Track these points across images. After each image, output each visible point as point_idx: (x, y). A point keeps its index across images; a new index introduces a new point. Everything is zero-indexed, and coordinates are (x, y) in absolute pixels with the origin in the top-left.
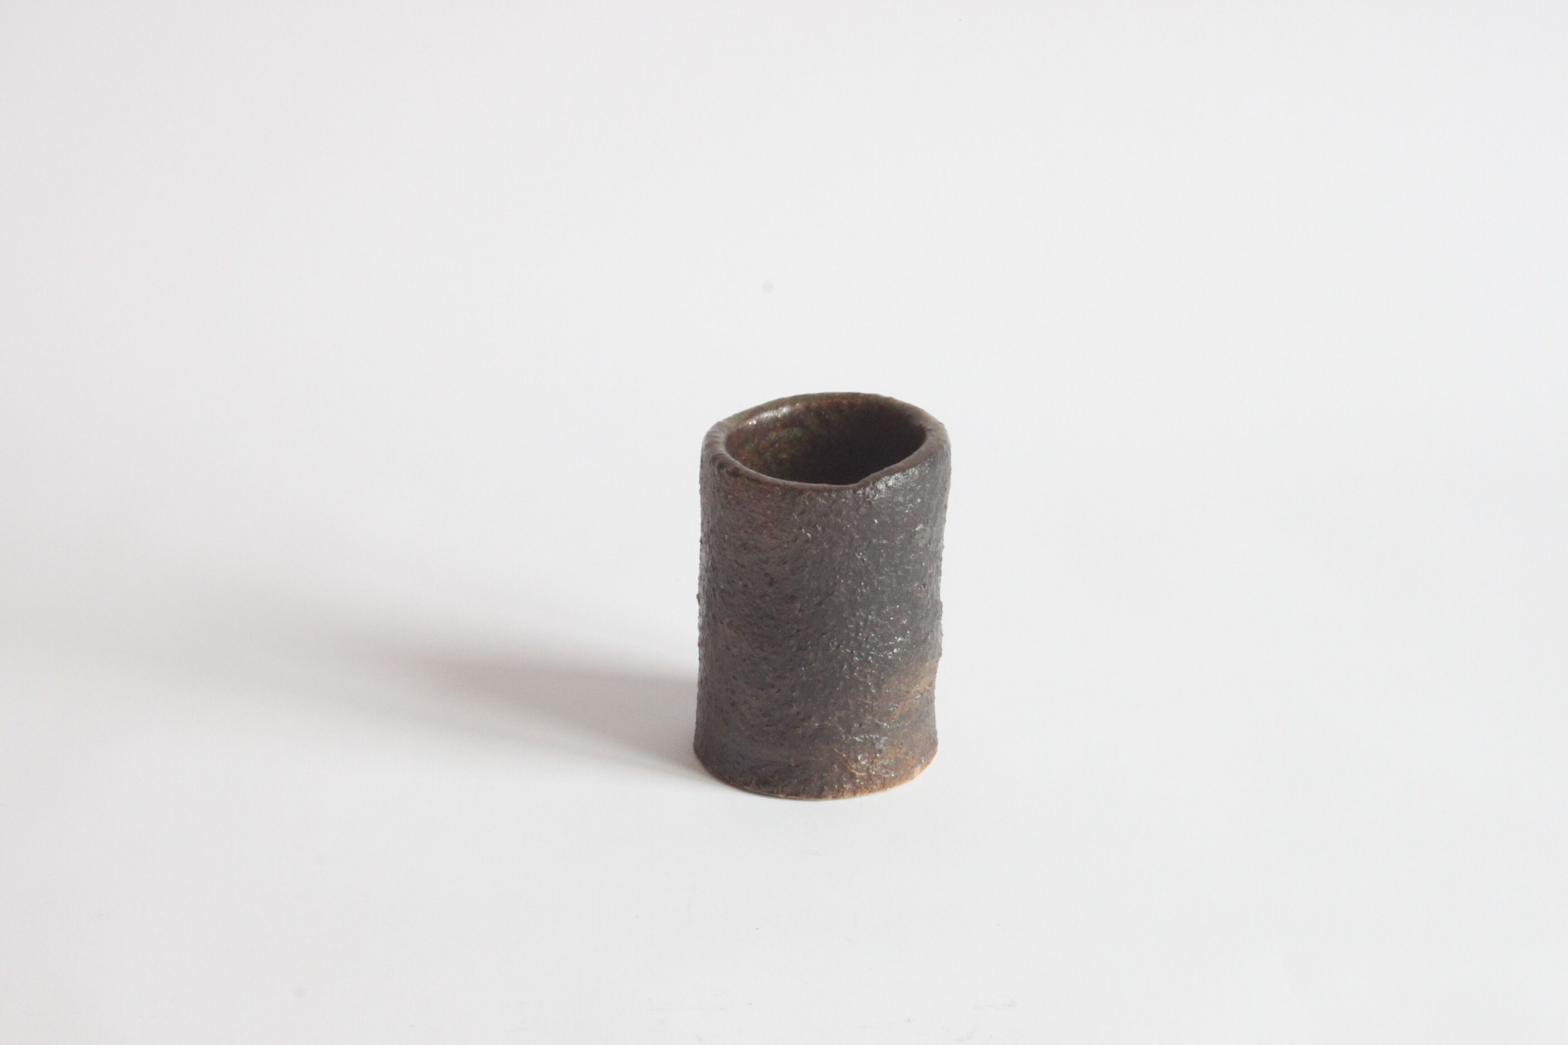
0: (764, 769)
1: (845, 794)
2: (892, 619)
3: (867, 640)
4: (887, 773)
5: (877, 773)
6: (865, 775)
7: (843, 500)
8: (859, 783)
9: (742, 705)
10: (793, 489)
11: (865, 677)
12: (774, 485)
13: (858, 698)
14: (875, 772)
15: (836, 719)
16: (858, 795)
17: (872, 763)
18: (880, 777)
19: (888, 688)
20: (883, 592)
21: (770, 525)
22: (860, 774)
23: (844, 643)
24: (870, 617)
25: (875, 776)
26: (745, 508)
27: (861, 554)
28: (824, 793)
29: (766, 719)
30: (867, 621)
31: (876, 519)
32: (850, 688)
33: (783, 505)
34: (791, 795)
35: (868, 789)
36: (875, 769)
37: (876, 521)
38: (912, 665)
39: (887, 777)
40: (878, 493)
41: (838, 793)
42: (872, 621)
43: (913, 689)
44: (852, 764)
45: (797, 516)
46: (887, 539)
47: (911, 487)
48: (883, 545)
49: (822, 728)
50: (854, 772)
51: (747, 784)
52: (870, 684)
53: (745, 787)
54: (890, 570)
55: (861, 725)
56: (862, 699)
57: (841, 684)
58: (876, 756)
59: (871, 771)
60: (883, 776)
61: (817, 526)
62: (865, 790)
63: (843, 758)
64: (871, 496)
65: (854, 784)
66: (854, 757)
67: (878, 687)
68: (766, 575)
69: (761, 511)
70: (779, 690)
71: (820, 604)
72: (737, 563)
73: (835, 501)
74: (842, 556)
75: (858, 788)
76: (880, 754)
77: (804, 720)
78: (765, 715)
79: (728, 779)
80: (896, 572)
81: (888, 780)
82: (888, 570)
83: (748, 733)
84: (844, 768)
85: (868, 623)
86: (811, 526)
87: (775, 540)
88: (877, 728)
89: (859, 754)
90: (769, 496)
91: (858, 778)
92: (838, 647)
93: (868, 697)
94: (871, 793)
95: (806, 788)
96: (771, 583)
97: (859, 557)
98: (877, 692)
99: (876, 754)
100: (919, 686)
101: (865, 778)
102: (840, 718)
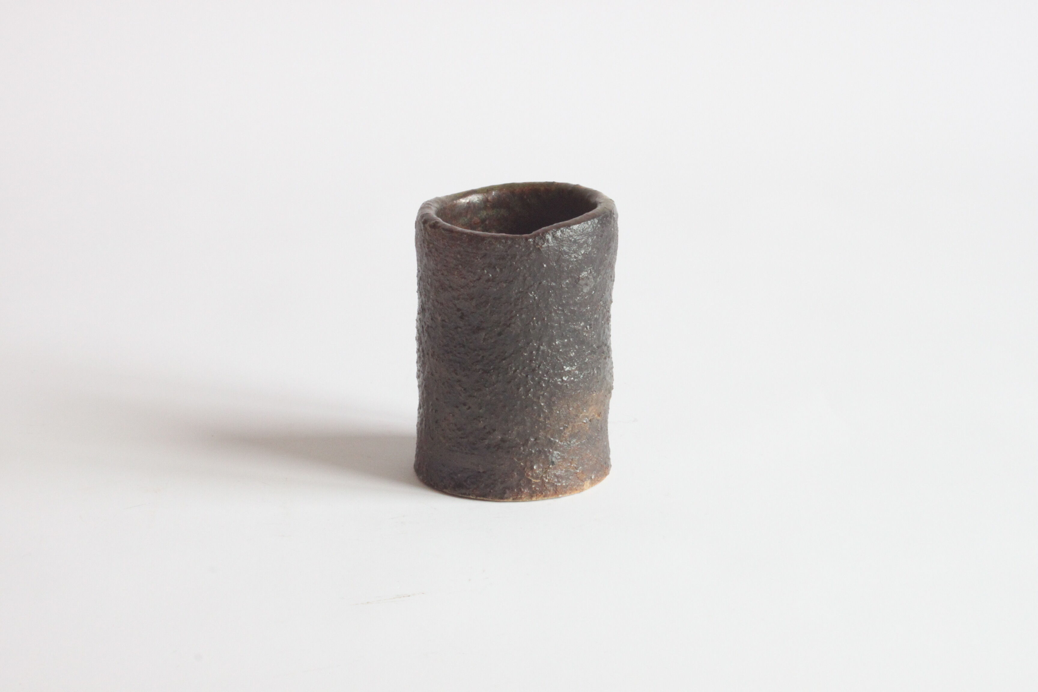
0: (459, 475)
1: (523, 496)
2: (561, 350)
3: (539, 367)
4: (559, 482)
5: (550, 482)
6: (539, 482)
7: (517, 246)
8: (535, 488)
9: (443, 421)
10: (477, 236)
11: (539, 398)
12: (462, 233)
13: (533, 416)
14: (548, 480)
15: (514, 433)
16: (534, 499)
17: (546, 472)
18: (553, 485)
19: (558, 410)
20: (552, 327)
21: (460, 266)
22: (535, 481)
23: (520, 368)
24: (542, 347)
25: (548, 483)
26: (441, 253)
27: (533, 292)
28: (506, 496)
29: (460, 433)
30: (539, 350)
31: (545, 264)
32: (526, 407)
33: (470, 250)
34: (480, 496)
35: (542, 494)
36: (548, 478)
37: (545, 266)
38: (580, 393)
39: (559, 485)
40: (546, 242)
41: (517, 497)
42: (543, 351)
43: (581, 413)
44: (528, 472)
45: (480, 259)
46: (555, 282)
47: (575, 239)
48: (552, 287)
49: (503, 440)
50: (531, 478)
51: (445, 487)
52: (542, 404)
53: (445, 490)
54: (558, 309)
55: (536, 439)
56: (536, 417)
57: (519, 402)
58: (549, 467)
59: (545, 479)
60: (555, 484)
61: (496, 267)
62: (540, 494)
63: (521, 466)
64: (540, 244)
65: (530, 488)
66: (530, 466)
67: (550, 405)
68: (459, 310)
69: (453, 255)
70: (469, 408)
71: (500, 334)
72: (437, 302)
73: (510, 247)
74: (516, 294)
75: (534, 492)
76: (552, 465)
77: (489, 433)
78: (459, 429)
79: (433, 484)
80: (563, 311)
81: (560, 488)
82: (557, 308)
83: (447, 444)
84: (522, 473)
85: (540, 353)
86: (492, 266)
87: (463, 279)
88: (551, 444)
89: (534, 464)
90: (458, 242)
91: (533, 484)
92: (515, 371)
93: (542, 415)
94: (546, 498)
95: (492, 491)
96: (462, 318)
97: (531, 295)
98: (549, 412)
99: (549, 465)
100: (587, 412)
101: (540, 484)
102: (518, 433)
